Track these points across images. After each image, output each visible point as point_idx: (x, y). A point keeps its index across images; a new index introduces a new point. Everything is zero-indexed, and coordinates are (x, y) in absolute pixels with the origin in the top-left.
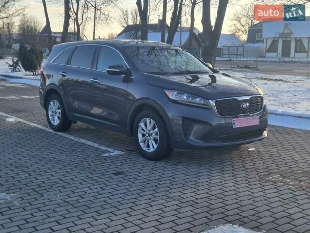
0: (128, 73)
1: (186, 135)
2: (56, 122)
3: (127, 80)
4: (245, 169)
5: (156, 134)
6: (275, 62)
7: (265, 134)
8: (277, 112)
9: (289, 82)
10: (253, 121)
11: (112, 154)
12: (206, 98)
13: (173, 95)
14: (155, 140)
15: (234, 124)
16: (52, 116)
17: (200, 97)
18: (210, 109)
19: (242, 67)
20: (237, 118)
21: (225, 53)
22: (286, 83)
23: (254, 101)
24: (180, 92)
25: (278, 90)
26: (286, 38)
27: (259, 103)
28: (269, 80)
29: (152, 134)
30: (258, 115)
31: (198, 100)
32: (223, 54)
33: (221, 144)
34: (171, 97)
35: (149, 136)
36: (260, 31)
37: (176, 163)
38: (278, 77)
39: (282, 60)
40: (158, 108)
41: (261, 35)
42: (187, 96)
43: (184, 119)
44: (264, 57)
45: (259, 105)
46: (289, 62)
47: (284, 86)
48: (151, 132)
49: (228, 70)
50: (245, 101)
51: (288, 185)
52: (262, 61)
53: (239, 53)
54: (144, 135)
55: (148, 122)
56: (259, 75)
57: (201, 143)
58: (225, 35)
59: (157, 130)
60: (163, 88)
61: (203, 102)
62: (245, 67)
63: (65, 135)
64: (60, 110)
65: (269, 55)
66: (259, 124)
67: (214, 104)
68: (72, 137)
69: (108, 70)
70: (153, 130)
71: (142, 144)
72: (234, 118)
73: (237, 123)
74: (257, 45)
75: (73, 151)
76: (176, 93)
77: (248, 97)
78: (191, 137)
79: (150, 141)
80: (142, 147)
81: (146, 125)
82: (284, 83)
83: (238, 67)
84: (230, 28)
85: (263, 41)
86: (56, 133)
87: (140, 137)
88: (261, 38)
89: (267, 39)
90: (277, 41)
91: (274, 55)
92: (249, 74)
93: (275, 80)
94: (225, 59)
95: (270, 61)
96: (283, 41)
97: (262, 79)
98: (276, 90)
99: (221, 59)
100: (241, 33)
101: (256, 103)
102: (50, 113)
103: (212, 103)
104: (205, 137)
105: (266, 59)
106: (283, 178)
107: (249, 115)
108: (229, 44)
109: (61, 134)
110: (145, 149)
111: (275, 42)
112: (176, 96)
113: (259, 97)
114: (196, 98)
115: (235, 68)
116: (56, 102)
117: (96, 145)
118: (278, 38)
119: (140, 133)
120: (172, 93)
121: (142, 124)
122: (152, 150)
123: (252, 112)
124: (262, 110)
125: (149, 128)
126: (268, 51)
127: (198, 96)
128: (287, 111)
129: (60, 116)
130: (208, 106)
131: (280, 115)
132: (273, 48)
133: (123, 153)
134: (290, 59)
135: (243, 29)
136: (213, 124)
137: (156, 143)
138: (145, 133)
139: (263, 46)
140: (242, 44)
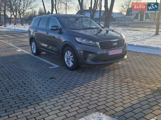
0: (60, 30)
1: (85, 59)
2: (35, 52)
3: (60, 33)
4: (114, 75)
5: (72, 58)
6: (137, 23)
7: (126, 57)
8: (134, 45)
9: (141, 31)
10: (119, 51)
11: (54, 67)
12: (95, 41)
13: (79, 40)
14: (72, 61)
15: (109, 53)
16: (33, 49)
17: (92, 40)
18: (97, 46)
19: (123, 26)
20: (111, 50)
21: (117, 20)
22: (140, 32)
23: (120, 42)
24: (82, 38)
25: (136, 34)
26: (142, 13)
27: (122, 42)
28: (133, 30)
29: (70, 58)
30: (121, 48)
31: (91, 42)
32: (116, 21)
33: (102, 63)
34: (78, 41)
35: (69, 59)
36: (131, 11)
37: (82, 72)
38: (137, 29)
39: (140, 22)
40: (72, 46)
41: (132, 12)
42: (86, 40)
43: (84, 51)
44: (133, 21)
45: (122, 44)
46: (143, 23)
47: (139, 33)
48: (70, 57)
49: (117, 27)
50: (115, 42)
51: (134, 85)
52: (132, 23)
53: (123, 20)
54: (67, 59)
55: (69, 52)
56: (129, 28)
57: (92, 63)
58: (118, 13)
59: (72, 56)
60: (75, 36)
61: (94, 43)
62: (124, 25)
63: (38, 58)
64: (35, 47)
65: (134, 20)
66: (122, 53)
67: (99, 44)
68: (40, 58)
69: (51, 28)
70: (71, 56)
71: (67, 63)
72: (109, 50)
73: (110, 53)
74: (130, 16)
75: (37, 66)
76: (81, 39)
77: (117, 40)
78: (88, 60)
79: (70, 61)
80: (67, 64)
81: (68, 54)
82: (139, 32)
83: (121, 25)
84: (119, 10)
85: (132, 15)
86: (35, 56)
87: (66, 59)
88: (132, 13)
89: (134, 14)
90: (138, 15)
91: (137, 20)
92: (125, 28)
93: (136, 30)
94: (117, 22)
95: (135, 23)
96: (140, 14)
97: (130, 30)
98: (135, 34)
99: (115, 22)
100: (124, 12)
101: (121, 43)
102: (32, 48)
103: (98, 43)
104: (94, 60)
105: (133, 22)
106: (132, 80)
107: (117, 48)
108: (119, 16)
109: (36, 57)
110: (68, 65)
111: (137, 15)
112: (80, 40)
113: (122, 40)
114: (90, 41)
115: (120, 26)
116: (34, 43)
117: (49, 62)
118: (139, 13)
119: (66, 57)
120: (78, 39)
121: (66, 54)
122: (71, 66)
123: (118, 47)
124: (124, 46)
125: (69, 56)
126: (134, 19)
127: (91, 40)
128: (139, 44)
129: (36, 49)
130: (96, 45)
131: (135, 46)
132: (136, 17)
133: (59, 66)
134: (143, 22)
135: (125, 10)
136: (98, 54)
137: (72, 63)
138: (68, 58)
139: (132, 17)
140: (124, 16)
